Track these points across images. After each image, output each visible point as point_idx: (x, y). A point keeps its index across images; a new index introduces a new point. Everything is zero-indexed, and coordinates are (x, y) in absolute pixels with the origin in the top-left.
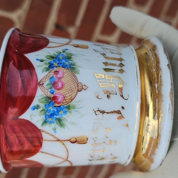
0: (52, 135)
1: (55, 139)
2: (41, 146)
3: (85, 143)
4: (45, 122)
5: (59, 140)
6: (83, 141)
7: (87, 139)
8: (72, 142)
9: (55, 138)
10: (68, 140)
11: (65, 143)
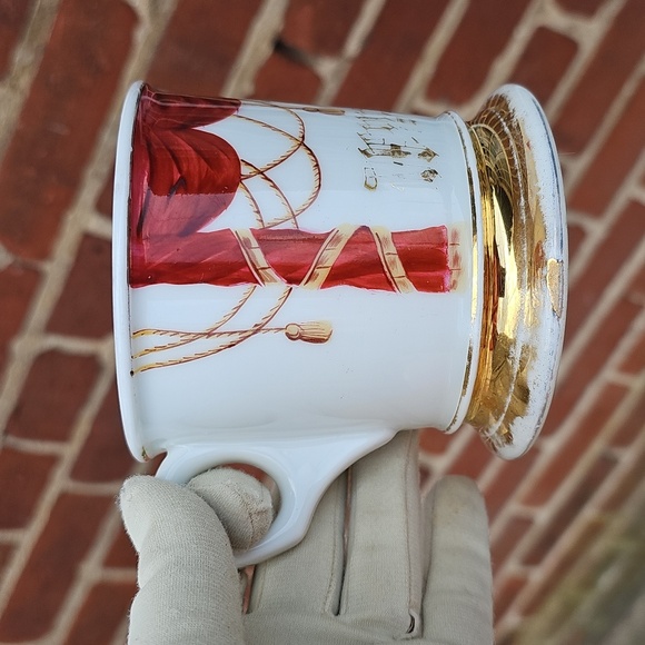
3: (340, 114)
7: (343, 112)
8: (308, 111)
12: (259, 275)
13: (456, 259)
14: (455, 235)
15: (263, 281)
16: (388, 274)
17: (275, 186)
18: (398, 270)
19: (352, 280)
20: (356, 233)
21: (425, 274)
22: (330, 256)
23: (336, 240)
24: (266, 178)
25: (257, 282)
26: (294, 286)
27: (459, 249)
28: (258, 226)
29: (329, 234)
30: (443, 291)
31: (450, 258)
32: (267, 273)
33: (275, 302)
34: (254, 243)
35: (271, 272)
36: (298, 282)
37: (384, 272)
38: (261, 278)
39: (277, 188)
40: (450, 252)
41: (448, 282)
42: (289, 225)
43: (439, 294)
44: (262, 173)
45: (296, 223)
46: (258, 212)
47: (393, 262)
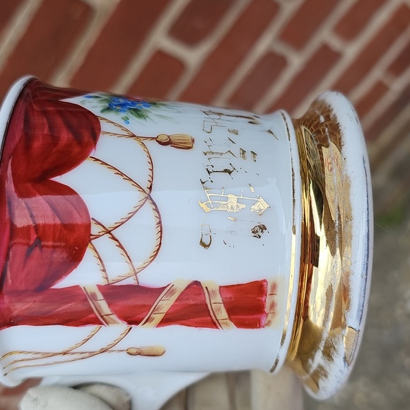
0: (121, 126)
1: (126, 133)
2: (95, 144)
3: (189, 148)
4: (109, 109)
5: (133, 136)
6: (185, 143)
7: (193, 140)
8: (160, 143)
9: (127, 130)
10: (153, 138)
11: (146, 142)
12: (104, 319)
13: (273, 306)
14: (274, 287)
15: (107, 323)
16: (214, 318)
17: (120, 246)
18: (222, 314)
19: (183, 322)
20: (189, 287)
21: (245, 317)
22: (165, 304)
23: (171, 292)
24: (114, 238)
25: (102, 324)
26: (133, 326)
27: (276, 298)
28: (103, 282)
29: (164, 288)
30: (260, 327)
31: (268, 305)
32: (111, 318)
33: (117, 336)
34: (100, 296)
35: (114, 317)
36: (137, 323)
37: (210, 316)
38: (105, 321)
39: (122, 248)
40: (268, 300)
41: (264, 321)
42: (131, 281)
43: (255, 329)
44: (109, 232)
45: (137, 280)
46: (104, 270)
47: (219, 309)
